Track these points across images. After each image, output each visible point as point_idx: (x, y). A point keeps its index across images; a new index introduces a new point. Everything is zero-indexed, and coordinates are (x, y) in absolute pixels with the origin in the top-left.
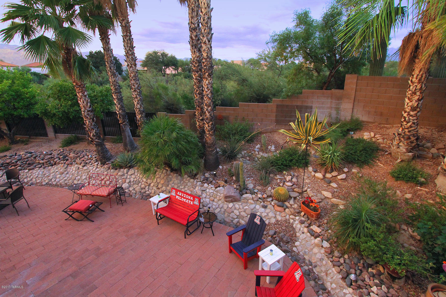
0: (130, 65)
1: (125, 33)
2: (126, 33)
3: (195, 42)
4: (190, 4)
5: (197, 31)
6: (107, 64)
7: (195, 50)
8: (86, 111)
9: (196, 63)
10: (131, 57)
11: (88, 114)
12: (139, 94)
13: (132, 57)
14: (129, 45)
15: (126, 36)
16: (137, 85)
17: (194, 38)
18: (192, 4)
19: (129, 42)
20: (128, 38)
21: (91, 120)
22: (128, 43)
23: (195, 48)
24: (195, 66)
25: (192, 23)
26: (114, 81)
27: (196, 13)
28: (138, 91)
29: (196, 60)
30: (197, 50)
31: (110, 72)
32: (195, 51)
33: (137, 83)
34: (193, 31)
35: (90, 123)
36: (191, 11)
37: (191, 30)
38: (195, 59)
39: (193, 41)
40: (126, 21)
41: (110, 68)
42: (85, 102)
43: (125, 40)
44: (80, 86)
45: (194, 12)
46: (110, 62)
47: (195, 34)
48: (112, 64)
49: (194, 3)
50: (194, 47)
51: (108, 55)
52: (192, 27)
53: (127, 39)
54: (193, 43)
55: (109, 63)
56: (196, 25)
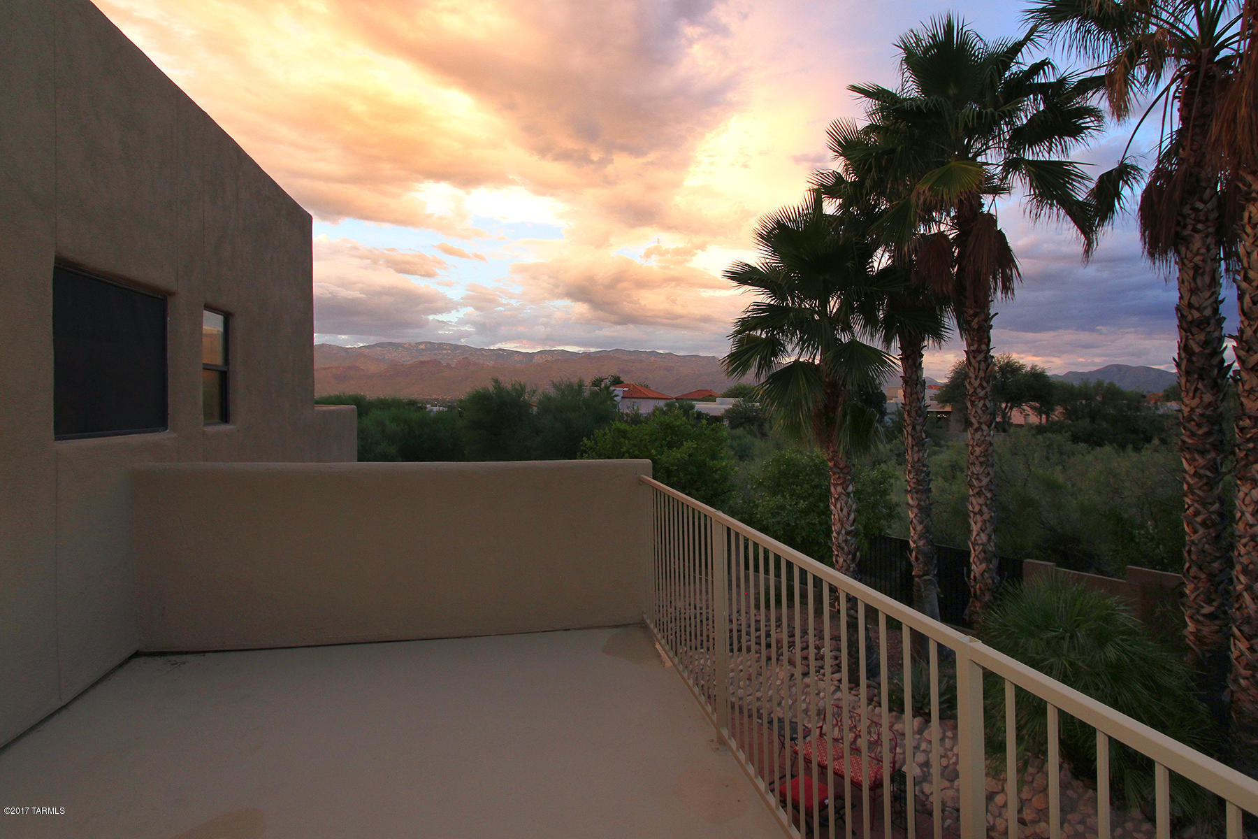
0: (976, 425)
1: (976, 346)
2: (979, 346)
3: (1199, 362)
4: (1189, 255)
5: (1208, 330)
6: (906, 416)
7: (1200, 386)
8: (843, 532)
9: (1199, 425)
10: (981, 404)
11: (846, 541)
12: (988, 502)
13: (984, 405)
14: (982, 374)
15: (979, 351)
16: (988, 479)
17: (1197, 349)
18: (1197, 254)
19: (983, 365)
20: (981, 357)
21: (850, 556)
22: (979, 369)
23: (1201, 378)
24: (1193, 435)
25: (1190, 306)
26: (919, 460)
27: (1207, 279)
28: (989, 495)
29: (1202, 415)
30: (1205, 386)
31: (912, 436)
32: (1196, 389)
33: (988, 474)
34: (1194, 330)
35: (845, 564)
36: (1191, 273)
37: (1185, 325)
38: (1198, 411)
39: (1194, 359)
40: (982, 317)
41: (914, 428)
42: (845, 510)
43: (972, 360)
44: (841, 469)
45: (1202, 274)
46: (916, 412)
47: (1201, 337)
48: (920, 417)
49: (1203, 251)
50: (1196, 376)
51: (914, 396)
52: (1190, 318)
53: (978, 359)
54: (1193, 362)
55: (913, 414)
56: (1208, 312)
